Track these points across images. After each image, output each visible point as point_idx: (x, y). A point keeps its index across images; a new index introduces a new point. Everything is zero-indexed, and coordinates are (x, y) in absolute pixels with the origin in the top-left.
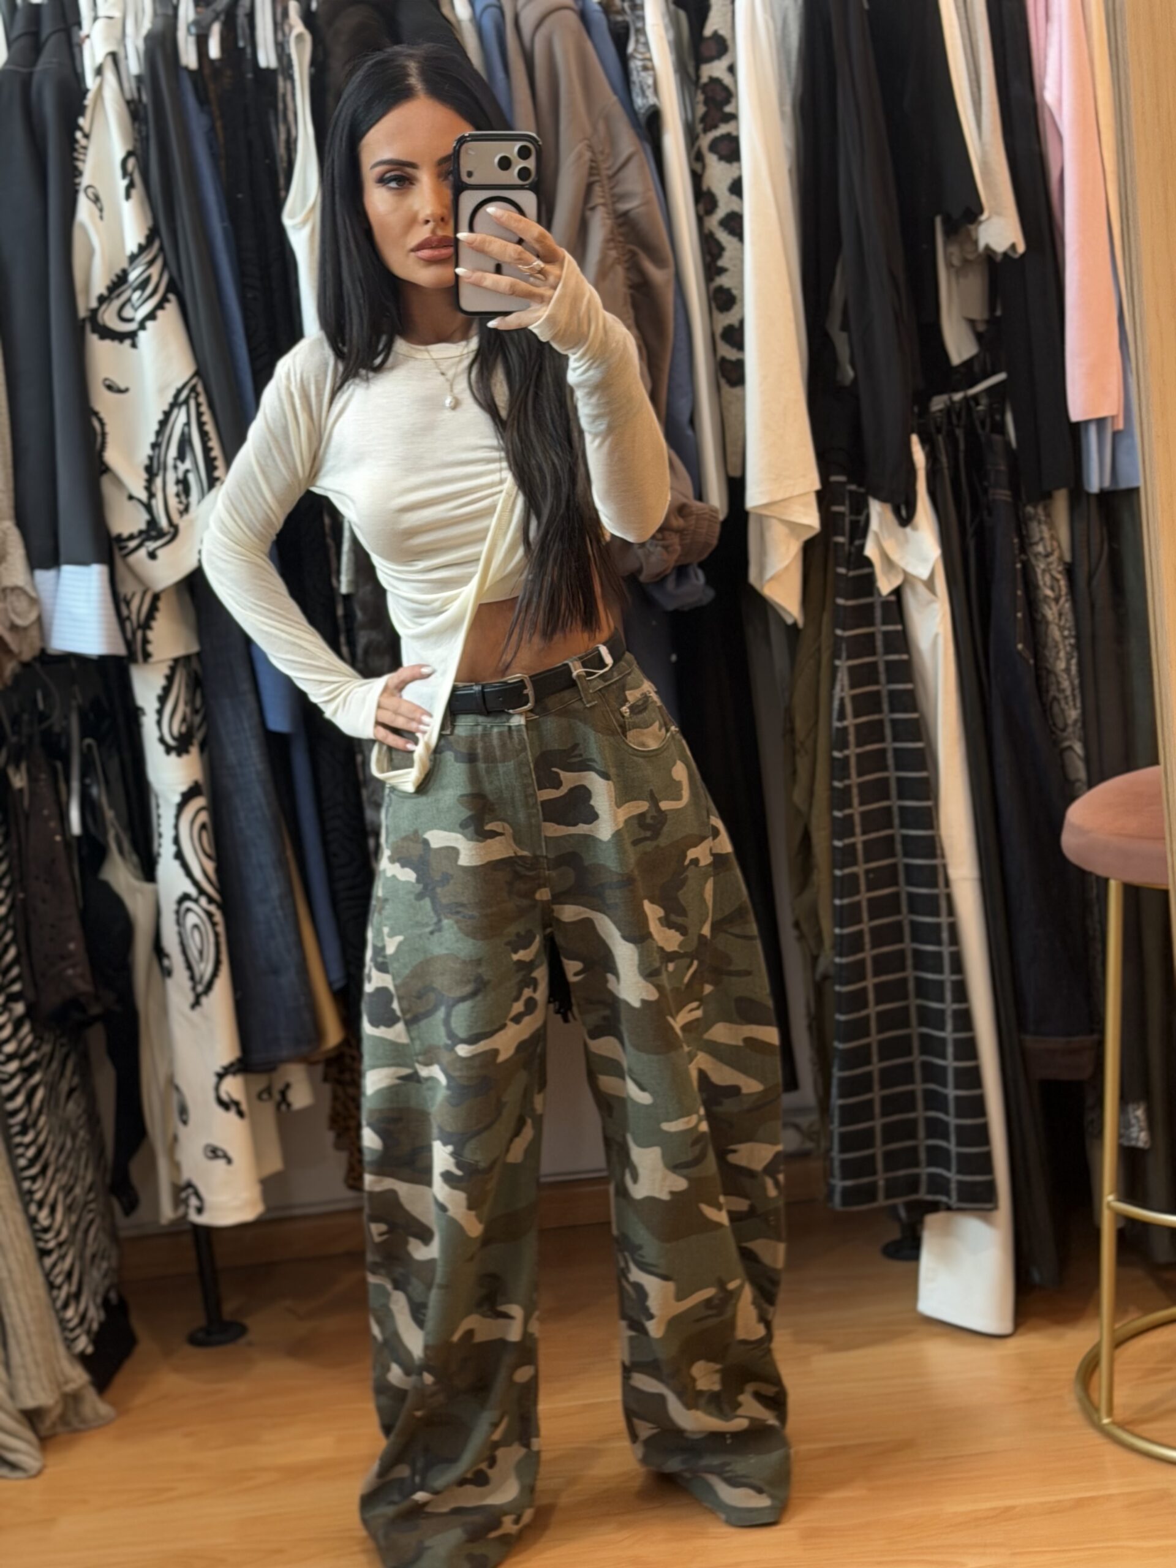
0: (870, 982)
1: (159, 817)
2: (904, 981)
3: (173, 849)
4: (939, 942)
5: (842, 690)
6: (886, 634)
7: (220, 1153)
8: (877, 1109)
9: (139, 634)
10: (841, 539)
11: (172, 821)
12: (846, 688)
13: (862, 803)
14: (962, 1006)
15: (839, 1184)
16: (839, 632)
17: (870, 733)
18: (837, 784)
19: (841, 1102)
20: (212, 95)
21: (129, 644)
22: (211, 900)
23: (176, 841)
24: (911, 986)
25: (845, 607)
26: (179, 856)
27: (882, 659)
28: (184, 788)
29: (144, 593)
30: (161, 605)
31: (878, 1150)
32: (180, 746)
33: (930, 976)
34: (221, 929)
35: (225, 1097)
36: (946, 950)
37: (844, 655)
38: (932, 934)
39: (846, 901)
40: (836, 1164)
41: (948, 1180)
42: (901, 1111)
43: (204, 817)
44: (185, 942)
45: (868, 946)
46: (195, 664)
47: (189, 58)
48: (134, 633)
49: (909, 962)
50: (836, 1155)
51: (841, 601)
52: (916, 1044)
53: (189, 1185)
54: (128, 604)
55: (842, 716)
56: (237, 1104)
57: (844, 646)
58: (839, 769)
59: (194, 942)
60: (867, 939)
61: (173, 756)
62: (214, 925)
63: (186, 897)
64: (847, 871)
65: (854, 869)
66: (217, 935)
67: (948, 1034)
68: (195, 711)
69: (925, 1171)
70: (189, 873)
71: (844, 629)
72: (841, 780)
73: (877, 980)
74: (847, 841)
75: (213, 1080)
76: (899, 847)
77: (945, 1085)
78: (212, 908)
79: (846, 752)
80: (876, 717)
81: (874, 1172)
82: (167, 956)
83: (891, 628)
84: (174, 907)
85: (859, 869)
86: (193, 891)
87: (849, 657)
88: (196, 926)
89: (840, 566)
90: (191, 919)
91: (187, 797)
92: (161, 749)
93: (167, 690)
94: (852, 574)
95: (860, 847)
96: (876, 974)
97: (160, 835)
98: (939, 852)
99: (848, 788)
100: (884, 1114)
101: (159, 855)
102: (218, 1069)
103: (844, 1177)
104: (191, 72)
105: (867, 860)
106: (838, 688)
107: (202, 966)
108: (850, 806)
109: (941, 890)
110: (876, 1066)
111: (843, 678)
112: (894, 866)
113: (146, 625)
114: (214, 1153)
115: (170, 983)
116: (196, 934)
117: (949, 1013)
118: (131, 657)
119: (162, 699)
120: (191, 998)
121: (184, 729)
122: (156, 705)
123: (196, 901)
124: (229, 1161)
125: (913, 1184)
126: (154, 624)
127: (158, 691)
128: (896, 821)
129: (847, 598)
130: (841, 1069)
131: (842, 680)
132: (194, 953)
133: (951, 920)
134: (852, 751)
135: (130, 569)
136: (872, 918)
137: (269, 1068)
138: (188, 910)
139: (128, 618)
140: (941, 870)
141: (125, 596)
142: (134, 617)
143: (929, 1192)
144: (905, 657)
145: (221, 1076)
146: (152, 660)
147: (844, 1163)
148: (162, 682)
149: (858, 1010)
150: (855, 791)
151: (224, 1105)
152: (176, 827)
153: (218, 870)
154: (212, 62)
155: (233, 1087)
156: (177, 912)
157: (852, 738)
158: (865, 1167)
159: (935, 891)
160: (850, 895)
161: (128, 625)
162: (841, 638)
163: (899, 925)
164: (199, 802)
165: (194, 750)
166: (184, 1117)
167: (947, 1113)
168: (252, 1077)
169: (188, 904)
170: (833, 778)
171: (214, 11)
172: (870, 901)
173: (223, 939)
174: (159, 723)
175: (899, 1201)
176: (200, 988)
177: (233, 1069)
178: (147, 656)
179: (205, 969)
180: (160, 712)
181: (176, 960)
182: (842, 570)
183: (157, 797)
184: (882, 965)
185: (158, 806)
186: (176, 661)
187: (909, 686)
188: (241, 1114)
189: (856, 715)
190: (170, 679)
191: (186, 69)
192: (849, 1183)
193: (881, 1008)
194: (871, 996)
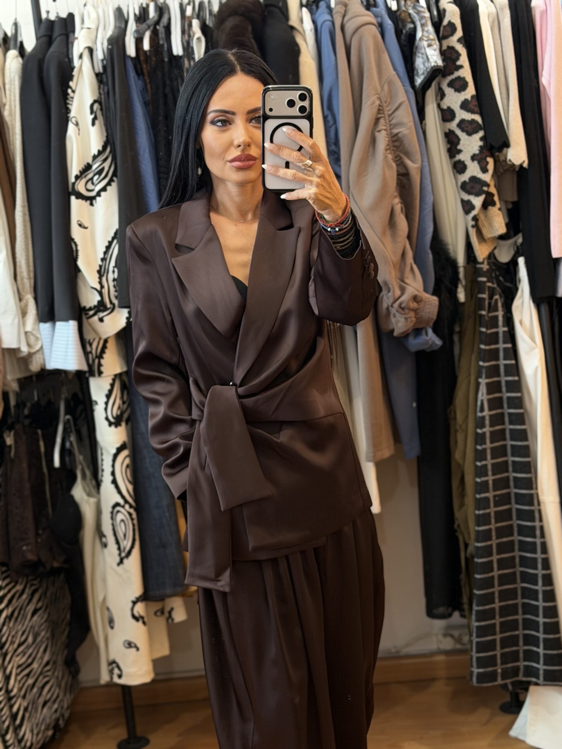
0: (495, 558)
1: (102, 460)
2: (513, 558)
3: (111, 478)
4: (534, 536)
5: (482, 395)
6: (506, 365)
7: (133, 645)
8: (498, 629)
9: (97, 361)
10: (484, 313)
11: (111, 463)
12: (485, 395)
13: (492, 458)
14: (548, 572)
15: (476, 671)
16: (481, 363)
17: (496, 420)
18: (479, 447)
19: (477, 624)
20: (145, 71)
21: (90, 366)
22: (131, 506)
23: (113, 473)
24: (517, 560)
25: (485, 350)
26: (114, 482)
27: (504, 379)
28: (118, 445)
29: (100, 339)
30: (108, 345)
31: (498, 652)
32: (116, 422)
33: (529, 555)
34: (135, 522)
35: (136, 614)
36: (538, 541)
37: (484, 376)
38: (531, 532)
39: (481, 512)
40: (474, 659)
41: (538, 669)
42: (511, 631)
43: (127, 461)
44: (116, 529)
45: (494, 538)
46: (125, 378)
47: (131, 51)
48: (94, 361)
49: (517, 547)
50: (475, 655)
51: (482, 347)
52: (519, 592)
53: (114, 662)
54: (91, 345)
55: (482, 410)
56: (142, 618)
57: (484, 371)
58: (480, 439)
59: (121, 530)
60: (494, 533)
61: (113, 427)
62: (132, 519)
63: (117, 504)
64: (483, 495)
65: (487, 495)
66: (134, 525)
67: (540, 587)
68: (124, 403)
69: (522, 664)
70: (120, 492)
71: (484, 361)
72: (481, 445)
73: (499, 557)
74: (483, 479)
75: (131, 605)
76: (512, 483)
77: (537, 616)
78: (132, 511)
79: (484, 430)
80: (499, 411)
81: (495, 665)
82: (104, 536)
83: (508, 362)
84: (110, 509)
85: (490, 495)
86: (122, 502)
87: (487, 377)
88: (122, 521)
89: (483, 327)
90: (120, 517)
91: (119, 450)
92: (106, 423)
93: (111, 392)
94: (489, 332)
95: (491, 482)
96: (498, 553)
97: (103, 470)
98: (534, 486)
99: (485, 450)
100: (501, 632)
101: (101, 481)
102: (134, 599)
103: (478, 667)
104: (132, 58)
105: (495, 490)
106: (480, 394)
107: (125, 542)
108: (486, 459)
109: (535, 508)
110: (497, 605)
111: (483, 389)
112: (509, 494)
113: (100, 357)
114: (130, 645)
115: (106, 551)
116: (122, 524)
117: (540, 576)
118: (91, 373)
119: (108, 396)
120: (118, 559)
121: (119, 413)
122: (105, 399)
123: (123, 507)
124: (138, 649)
125: (516, 671)
126: (105, 356)
127: (106, 392)
128: (511, 469)
129: (486, 344)
130: (477, 605)
131: (482, 390)
132: (120, 535)
133: (541, 524)
134: (487, 430)
135: (90, 325)
136: (497, 522)
137: (162, 599)
138: (118, 512)
139: (91, 352)
140: (535, 496)
141: (89, 341)
142: (94, 352)
143: (524, 676)
144: (516, 378)
145: (134, 603)
146: (103, 375)
147: (478, 659)
148: (108, 387)
149: (488, 573)
150: (489, 452)
151: (136, 618)
152: (113, 466)
153: (135, 490)
154: (146, 52)
155: (140, 608)
156: (112, 513)
157: (487, 422)
158: (491, 661)
159: (532, 508)
160: (484, 509)
161: (90, 356)
162: (482, 367)
163: (511, 527)
164: (125, 453)
165: (123, 424)
166: (112, 625)
167: (538, 631)
168: (151, 604)
169: (118, 508)
170: (476, 443)
171: (147, 24)
172: (496, 513)
173: (136, 527)
174: (106, 409)
175: (508, 681)
176: (123, 555)
177: (141, 599)
178: (100, 373)
179: (126, 544)
180: (107, 403)
181: (110, 539)
182: (483, 330)
183: (101, 449)
184: (502, 548)
185: (102, 454)
186: (116, 376)
187: (519, 395)
188: (144, 623)
189: (490, 409)
190: (112, 385)
191: (129, 57)
192: (481, 670)
193: (501, 572)
194: (495, 566)
